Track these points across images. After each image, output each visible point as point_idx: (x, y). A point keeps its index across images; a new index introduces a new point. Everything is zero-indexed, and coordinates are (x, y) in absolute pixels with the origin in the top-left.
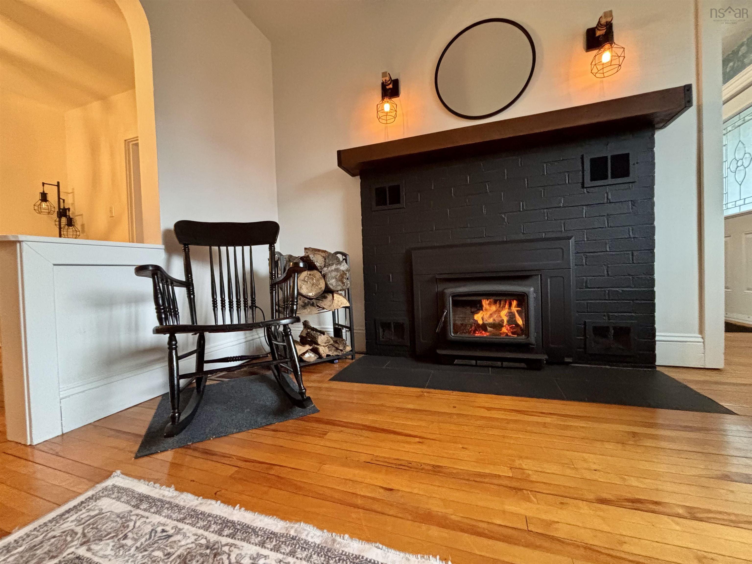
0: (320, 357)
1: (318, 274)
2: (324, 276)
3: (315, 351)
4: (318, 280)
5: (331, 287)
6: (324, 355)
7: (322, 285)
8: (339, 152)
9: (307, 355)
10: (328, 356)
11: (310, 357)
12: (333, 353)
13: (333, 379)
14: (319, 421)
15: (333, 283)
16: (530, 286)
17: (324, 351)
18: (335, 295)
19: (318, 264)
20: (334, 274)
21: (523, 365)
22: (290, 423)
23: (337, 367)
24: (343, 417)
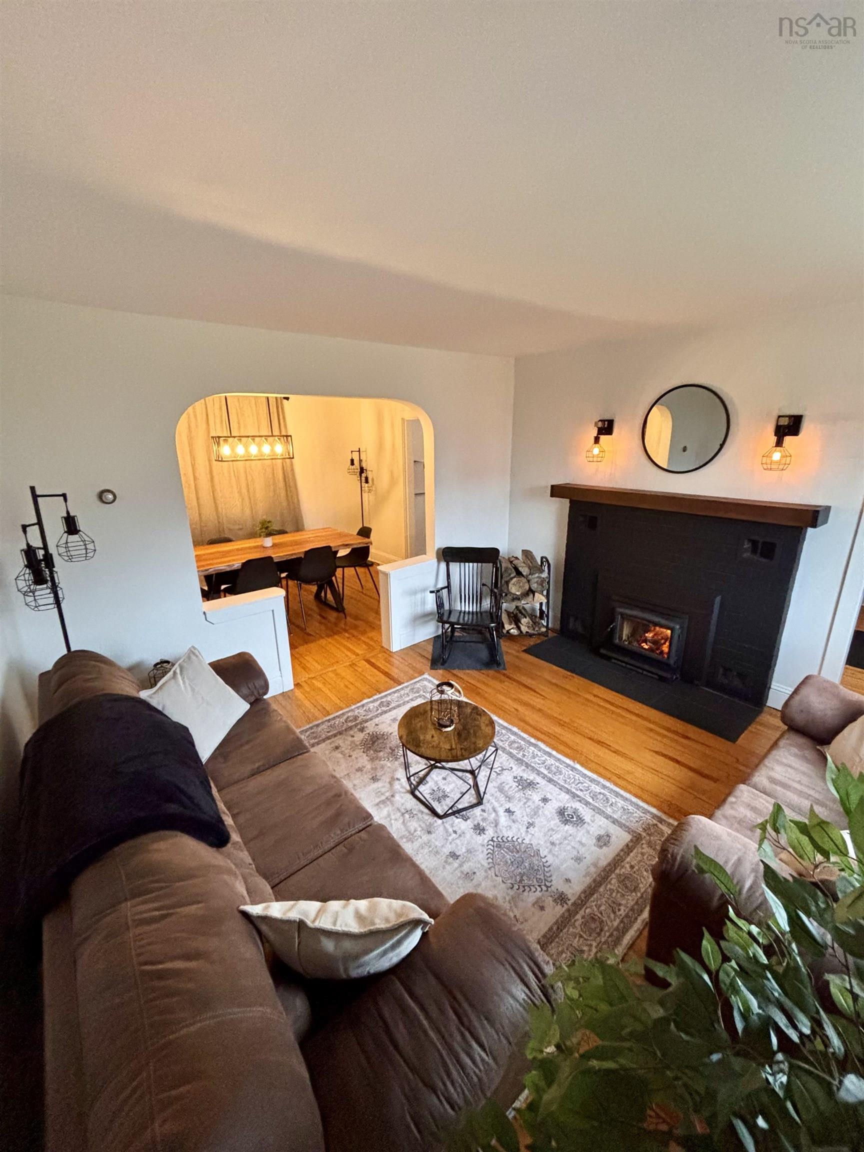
0: (521, 632)
1: (524, 580)
2: (529, 581)
3: (519, 628)
4: (524, 583)
5: (533, 588)
6: (524, 632)
7: (527, 587)
8: (552, 486)
9: (512, 631)
10: (527, 632)
11: (514, 632)
12: (531, 631)
13: (525, 651)
14: (504, 675)
15: (534, 586)
16: (678, 623)
17: (524, 629)
18: (536, 594)
19: (524, 574)
20: (536, 580)
21: (656, 677)
22: (491, 672)
23: (532, 642)
24: (517, 676)
